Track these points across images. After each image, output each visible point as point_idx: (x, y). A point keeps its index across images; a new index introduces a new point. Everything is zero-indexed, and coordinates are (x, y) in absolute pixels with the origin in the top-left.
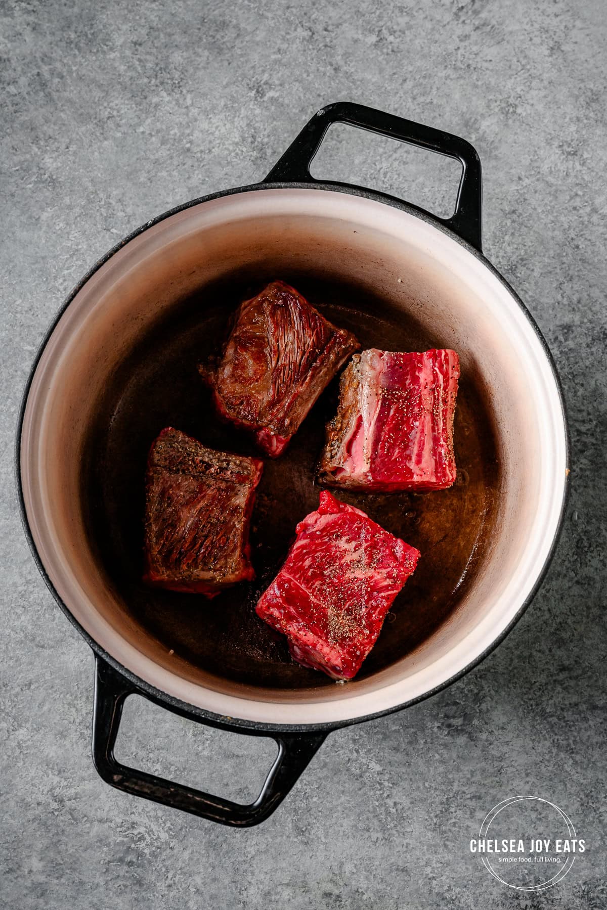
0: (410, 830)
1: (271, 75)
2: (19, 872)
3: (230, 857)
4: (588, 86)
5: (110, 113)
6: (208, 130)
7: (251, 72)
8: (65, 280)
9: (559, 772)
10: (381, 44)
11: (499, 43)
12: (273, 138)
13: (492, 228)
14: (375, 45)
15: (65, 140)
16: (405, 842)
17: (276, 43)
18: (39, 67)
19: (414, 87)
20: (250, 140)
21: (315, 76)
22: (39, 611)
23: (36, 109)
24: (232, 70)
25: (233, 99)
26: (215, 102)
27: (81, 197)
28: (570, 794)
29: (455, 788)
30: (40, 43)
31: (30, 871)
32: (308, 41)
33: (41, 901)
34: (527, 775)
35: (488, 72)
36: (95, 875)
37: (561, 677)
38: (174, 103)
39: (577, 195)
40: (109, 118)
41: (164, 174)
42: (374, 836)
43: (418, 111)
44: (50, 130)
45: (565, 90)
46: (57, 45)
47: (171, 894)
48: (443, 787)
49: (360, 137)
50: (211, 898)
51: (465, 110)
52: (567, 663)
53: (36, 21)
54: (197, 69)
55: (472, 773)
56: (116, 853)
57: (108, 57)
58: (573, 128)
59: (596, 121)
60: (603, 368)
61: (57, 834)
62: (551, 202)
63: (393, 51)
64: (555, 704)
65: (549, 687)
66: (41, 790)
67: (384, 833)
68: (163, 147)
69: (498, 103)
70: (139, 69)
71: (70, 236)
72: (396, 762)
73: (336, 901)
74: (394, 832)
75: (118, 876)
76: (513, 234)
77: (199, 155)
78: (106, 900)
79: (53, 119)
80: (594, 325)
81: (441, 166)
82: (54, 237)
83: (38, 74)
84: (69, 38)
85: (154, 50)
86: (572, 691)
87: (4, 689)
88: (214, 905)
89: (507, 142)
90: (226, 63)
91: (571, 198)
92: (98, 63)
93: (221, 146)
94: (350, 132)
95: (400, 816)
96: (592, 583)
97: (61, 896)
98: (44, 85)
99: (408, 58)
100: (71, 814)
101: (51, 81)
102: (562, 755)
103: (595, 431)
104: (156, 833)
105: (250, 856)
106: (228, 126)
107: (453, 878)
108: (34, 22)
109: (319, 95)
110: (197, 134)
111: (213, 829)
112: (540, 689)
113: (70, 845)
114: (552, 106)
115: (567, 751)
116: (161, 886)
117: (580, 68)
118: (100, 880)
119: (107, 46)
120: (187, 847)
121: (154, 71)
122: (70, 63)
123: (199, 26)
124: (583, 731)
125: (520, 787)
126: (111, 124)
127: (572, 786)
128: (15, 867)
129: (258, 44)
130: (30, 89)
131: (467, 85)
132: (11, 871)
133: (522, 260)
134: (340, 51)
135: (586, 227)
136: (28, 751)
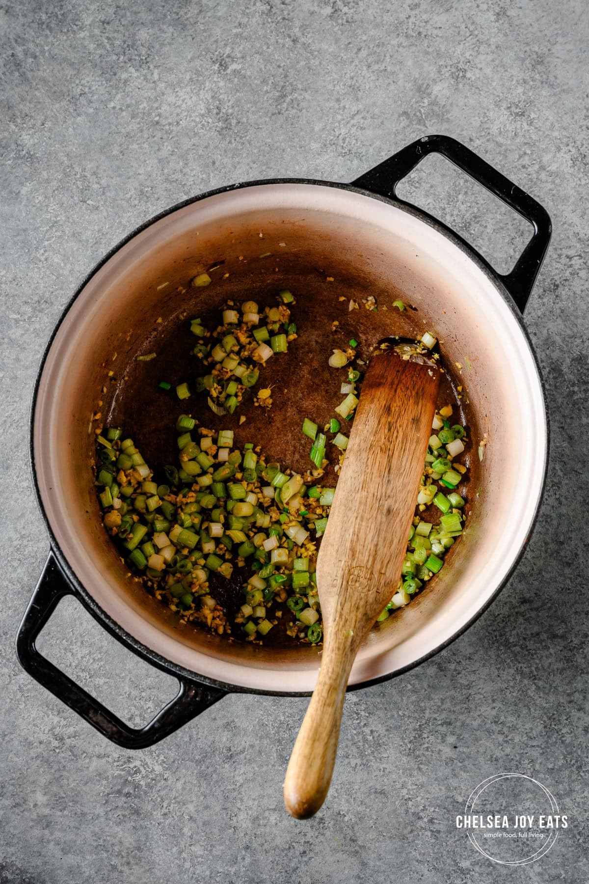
0: (387, 755)
1: (233, 48)
2: (25, 806)
3: (220, 786)
4: (533, 49)
5: (81, 90)
6: (175, 104)
7: (214, 46)
8: (45, 251)
9: (522, 697)
10: (336, 15)
11: (447, 10)
12: (236, 109)
13: (446, 188)
14: (331, 17)
15: (40, 118)
16: (382, 767)
17: (236, 17)
18: (13, 48)
19: (368, 55)
20: (215, 111)
21: (275, 48)
22: (33, 563)
23: (12, 89)
24: (196, 45)
25: (198, 73)
26: (181, 76)
27: (58, 172)
28: (534, 717)
29: (427, 715)
30: (13, 25)
31: (35, 805)
32: (267, 15)
33: (47, 832)
34: (494, 701)
35: (438, 38)
36: (95, 806)
37: (523, 608)
38: (142, 78)
39: (525, 153)
40: (81, 95)
41: (135, 146)
42: (353, 762)
43: (373, 78)
44: (26, 108)
45: (512, 54)
46: (29, 26)
47: (167, 822)
48: (416, 715)
49: (319, 105)
50: (204, 824)
51: (417, 76)
52: (527, 596)
53: (9, 4)
54: (162, 45)
55: (442, 701)
56: (114, 785)
57: (78, 36)
58: (520, 90)
59: (542, 83)
60: (555, 318)
61: (59, 770)
62: (500, 161)
63: (347, 22)
64: (518, 634)
65: (512, 619)
66: (42, 729)
67: (362, 759)
68: (133, 120)
69: (449, 68)
70: (108, 46)
71: (49, 209)
72: (371, 693)
73: (319, 823)
74: (371, 758)
75: (117, 807)
76: (466, 193)
77: (167, 127)
78: (107, 829)
79: (29, 98)
80: (544, 277)
81: (397, 130)
82: (34, 209)
83: (13, 55)
84: (40, 19)
85: (122, 28)
86: (533, 622)
87: (4, 637)
88: (207, 830)
89: (457, 106)
90: (190, 38)
91: (520, 157)
92: (68, 42)
93: (188, 119)
94: (309, 101)
95: (377, 742)
96: (549, 520)
97: (65, 827)
98: (18, 65)
99: (362, 27)
100: (71, 751)
101: (26, 61)
102: (526, 681)
103: (548, 377)
104: (151, 766)
105: (238, 784)
106: (194, 98)
107: (428, 799)
108: (7, 5)
109: (279, 67)
110: (165, 107)
111: (204, 761)
112: (503, 621)
113: (71, 780)
114: (499, 69)
115: (530, 677)
116: (157, 815)
117: (526, 32)
118: (100, 811)
119: (77, 25)
120: (180, 777)
121: (122, 48)
122: (42, 43)
123: (163, 4)
124: (544, 658)
125: (487, 713)
126: (83, 100)
127: (535, 710)
128: (21, 802)
129: (219, 20)
130: (5, 70)
131: (418, 52)
132: (17, 805)
133: (475, 217)
134: (298, 23)
135: (535, 184)
136: (29, 694)
